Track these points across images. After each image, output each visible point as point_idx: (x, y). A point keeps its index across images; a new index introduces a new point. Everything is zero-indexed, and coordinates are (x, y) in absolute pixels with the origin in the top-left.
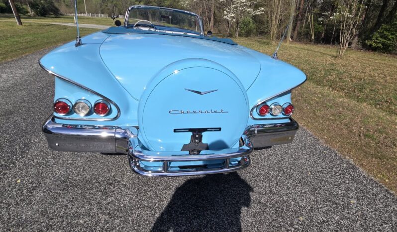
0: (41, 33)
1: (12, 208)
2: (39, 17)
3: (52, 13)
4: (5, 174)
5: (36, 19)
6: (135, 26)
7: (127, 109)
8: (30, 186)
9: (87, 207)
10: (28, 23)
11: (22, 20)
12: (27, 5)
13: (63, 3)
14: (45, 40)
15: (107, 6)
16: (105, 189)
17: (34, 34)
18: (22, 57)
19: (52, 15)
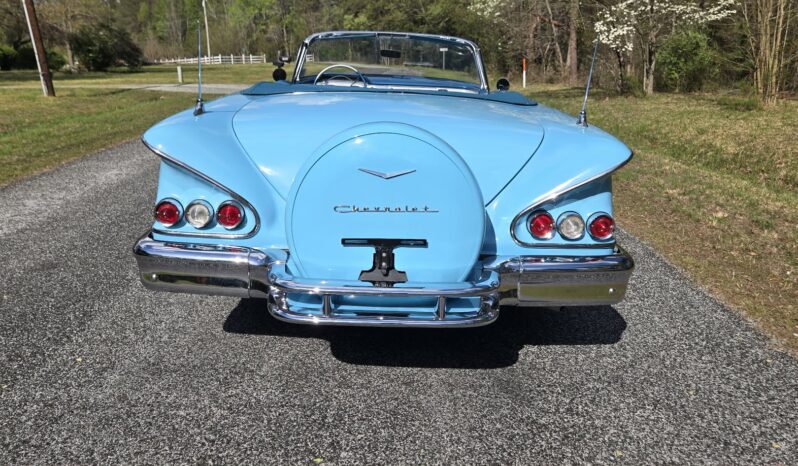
0: (98, 114)
1: (74, 390)
2: (92, 74)
3: (122, 61)
4: (55, 350)
5: (84, 78)
6: (320, 80)
7: (272, 218)
8: (98, 366)
9: (193, 397)
10: (68, 89)
11: (56, 84)
12: (63, 44)
13: (150, 32)
14: (109, 128)
15: (265, 32)
16: (226, 378)
17: (82, 114)
18: (62, 166)
19: (122, 65)
